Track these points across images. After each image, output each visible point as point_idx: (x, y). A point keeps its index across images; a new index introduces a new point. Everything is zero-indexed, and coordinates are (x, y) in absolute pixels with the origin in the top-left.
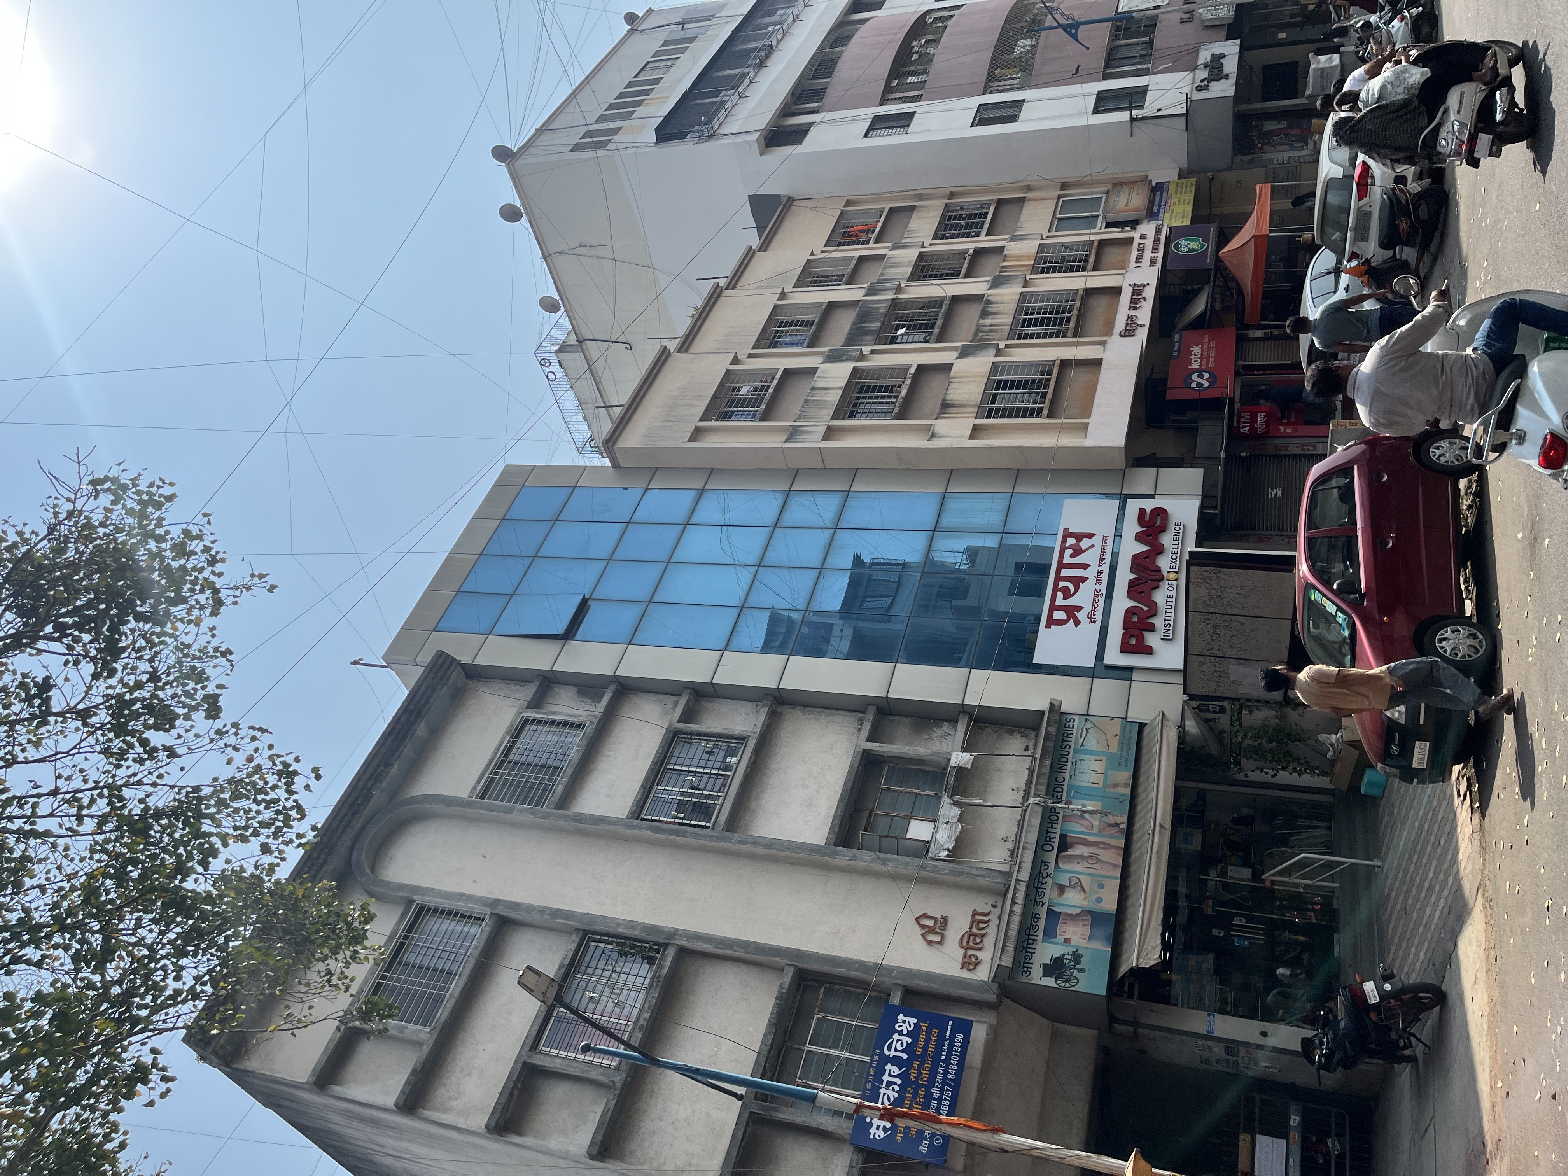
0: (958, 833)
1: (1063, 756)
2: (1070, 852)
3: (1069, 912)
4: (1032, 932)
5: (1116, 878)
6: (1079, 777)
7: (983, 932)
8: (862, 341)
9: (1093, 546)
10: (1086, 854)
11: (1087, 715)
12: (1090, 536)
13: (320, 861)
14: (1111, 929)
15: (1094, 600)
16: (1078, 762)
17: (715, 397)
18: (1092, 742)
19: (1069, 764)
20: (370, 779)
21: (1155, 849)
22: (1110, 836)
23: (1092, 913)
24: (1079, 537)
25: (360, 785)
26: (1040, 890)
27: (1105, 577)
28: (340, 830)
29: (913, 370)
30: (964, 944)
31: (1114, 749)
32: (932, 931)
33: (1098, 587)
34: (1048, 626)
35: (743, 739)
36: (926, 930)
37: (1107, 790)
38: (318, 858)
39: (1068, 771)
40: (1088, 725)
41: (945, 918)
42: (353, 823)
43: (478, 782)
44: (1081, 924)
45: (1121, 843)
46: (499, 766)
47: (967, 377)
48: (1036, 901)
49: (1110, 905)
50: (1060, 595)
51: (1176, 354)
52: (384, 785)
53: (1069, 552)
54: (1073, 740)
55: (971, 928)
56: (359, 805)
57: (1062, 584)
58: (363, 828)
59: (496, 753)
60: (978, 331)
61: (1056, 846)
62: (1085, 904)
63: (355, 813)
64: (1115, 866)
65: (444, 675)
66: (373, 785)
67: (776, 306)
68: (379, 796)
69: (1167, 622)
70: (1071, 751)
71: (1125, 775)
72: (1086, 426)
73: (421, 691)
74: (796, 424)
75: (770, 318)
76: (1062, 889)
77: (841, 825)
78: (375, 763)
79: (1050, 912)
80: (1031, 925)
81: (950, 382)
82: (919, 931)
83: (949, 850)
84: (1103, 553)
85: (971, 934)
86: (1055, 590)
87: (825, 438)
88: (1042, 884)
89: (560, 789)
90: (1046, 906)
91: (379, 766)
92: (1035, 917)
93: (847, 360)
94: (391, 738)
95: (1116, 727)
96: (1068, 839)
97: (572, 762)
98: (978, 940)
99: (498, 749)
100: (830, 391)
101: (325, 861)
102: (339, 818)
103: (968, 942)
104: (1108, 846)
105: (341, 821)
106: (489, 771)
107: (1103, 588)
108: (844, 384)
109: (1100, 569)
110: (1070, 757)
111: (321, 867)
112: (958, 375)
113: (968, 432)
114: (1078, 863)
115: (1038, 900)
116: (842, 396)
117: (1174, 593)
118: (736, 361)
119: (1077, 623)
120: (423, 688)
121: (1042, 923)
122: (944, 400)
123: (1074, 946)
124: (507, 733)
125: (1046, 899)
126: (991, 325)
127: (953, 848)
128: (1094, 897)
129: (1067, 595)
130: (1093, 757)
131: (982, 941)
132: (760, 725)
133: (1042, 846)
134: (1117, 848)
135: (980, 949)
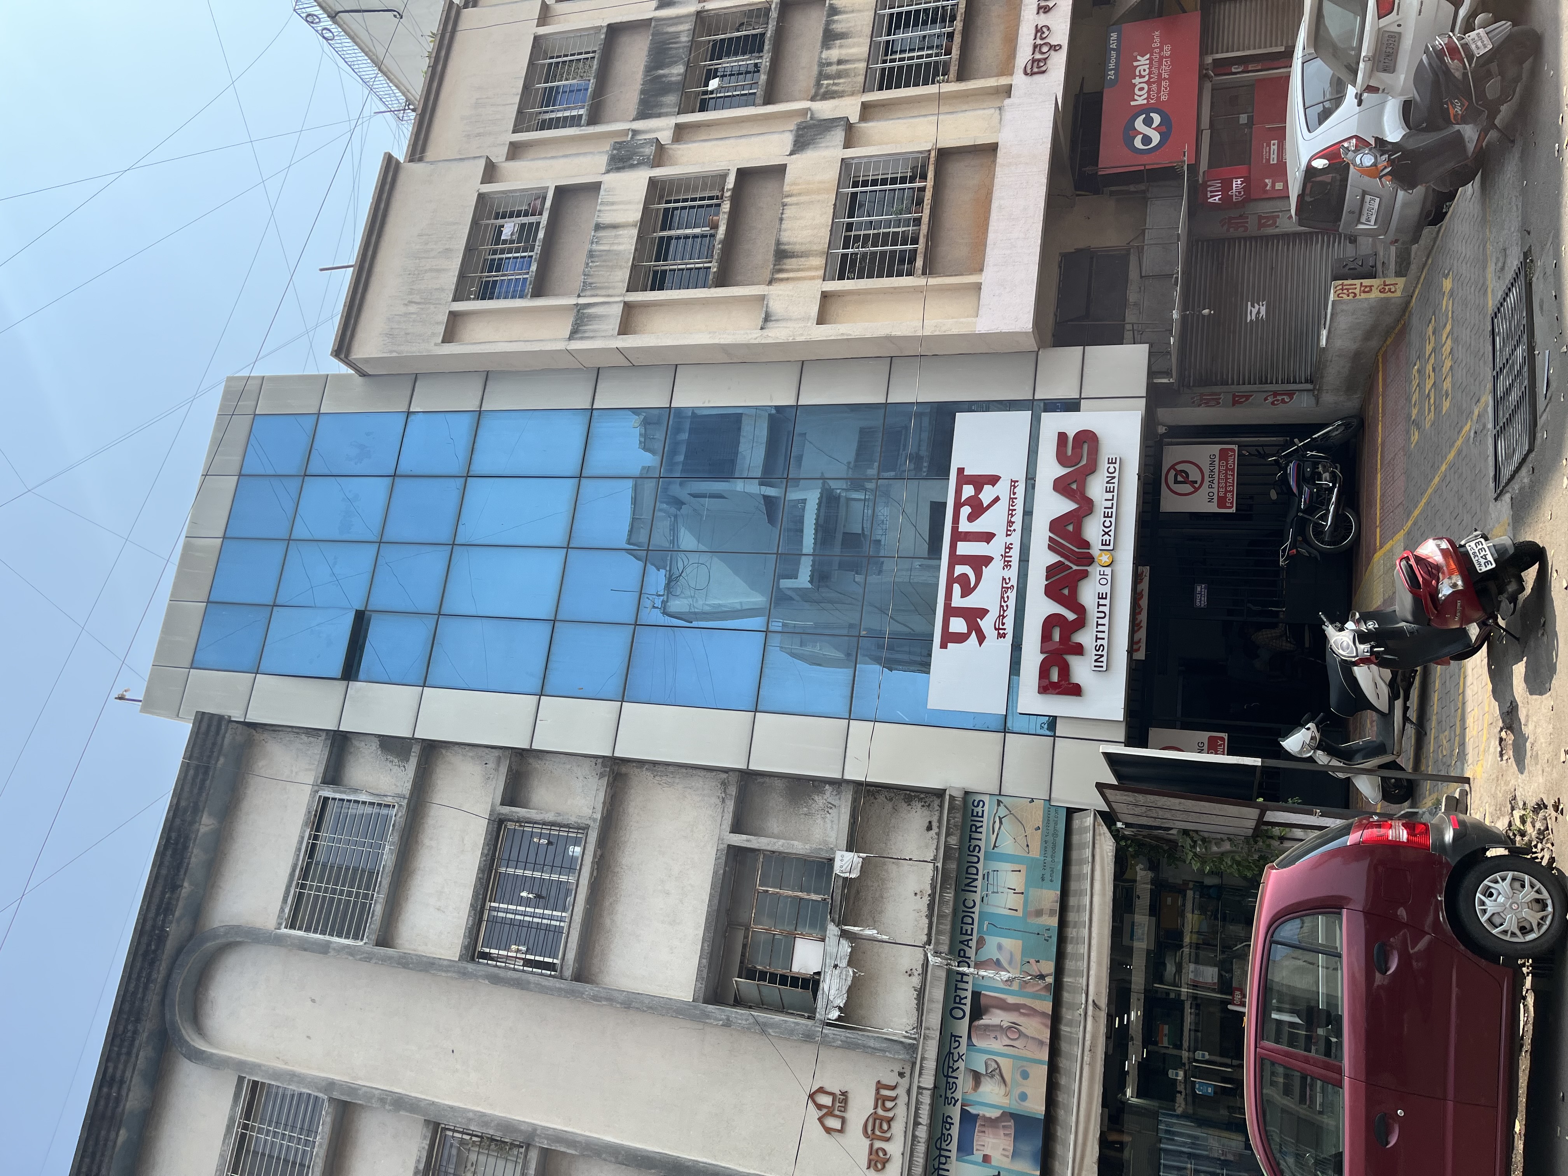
0: (849, 983)
1: (972, 865)
2: (985, 1021)
3: (988, 1115)
4: (944, 1146)
5: (1040, 1062)
6: (993, 899)
7: (890, 1114)
8: (661, 105)
9: (997, 499)
10: (1005, 1024)
11: (1000, 795)
12: (993, 480)
13: (129, 1034)
14: (1039, 1143)
15: (1002, 597)
16: (991, 873)
17: (469, 249)
18: (1008, 844)
19: (980, 877)
20: (157, 914)
21: (1088, 1043)
22: (1035, 996)
23: (1015, 1117)
24: (979, 482)
25: (148, 926)
26: (950, 1080)
27: (1015, 553)
28: (141, 990)
29: (730, 182)
30: (870, 1132)
31: (1036, 852)
32: (830, 1113)
33: (1007, 574)
34: (944, 646)
35: (583, 829)
36: (825, 1111)
37: (1029, 921)
38: (125, 1030)
39: (979, 890)
40: (1002, 812)
41: (844, 1094)
42: (154, 975)
43: (285, 900)
44: (1002, 1132)
45: (1047, 1006)
46: (305, 875)
47: (808, 192)
48: (946, 1098)
49: (1037, 1106)
50: (957, 588)
51: (1111, 75)
52: (177, 914)
53: (966, 511)
54: (983, 836)
55: (876, 1107)
56: (155, 951)
57: (959, 570)
58: (169, 975)
59: (298, 855)
60: (821, 76)
61: (967, 1009)
62: (1004, 1102)
63: (152, 963)
64: (1041, 1043)
65: (214, 744)
66: (164, 921)
67: (537, 38)
68: (175, 931)
69: (1100, 642)
70: (981, 855)
71: (1050, 896)
72: (978, 287)
73: (189, 777)
74: (582, 301)
75: (531, 64)
76: (977, 1077)
77: (709, 968)
78: (158, 892)
79: (965, 1114)
80: (943, 1134)
81: (784, 205)
82: (814, 1113)
83: (840, 1008)
84: (1011, 512)
85: (875, 1117)
86: (951, 580)
87: (625, 328)
88: (954, 1071)
89: (378, 909)
90: (959, 1104)
91: (163, 893)
92: (947, 1122)
93: (640, 164)
94: (169, 853)
95: (1036, 816)
96: (983, 1001)
97: (387, 869)
98: (885, 1127)
99: (299, 850)
100: (621, 232)
101: (135, 1032)
102: (134, 976)
103: (873, 1130)
104: (1033, 1012)
105: (138, 978)
106: (295, 883)
107: (1013, 574)
108: (638, 216)
109: (1009, 540)
110: (980, 866)
111: (133, 1040)
112: (795, 189)
113: (814, 310)
114: (996, 1038)
115: (949, 1095)
116: (639, 238)
117: (1107, 589)
118: (490, 172)
119: (981, 638)
120: (191, 772)
121: (955, 1131)
122: (778, 243)
123: (994, 1167)
124: (306, 824)
125: (958, 1095)
126: (840, 62)
127: (845, 1004)
128: (1016, 1092)
129: (967, 591)
130: (1008, 866)
131: (889, 1127)
132: (599, 807)
133: (949, 1014)
134: (1043, 1014)
135: (888, 1140)
